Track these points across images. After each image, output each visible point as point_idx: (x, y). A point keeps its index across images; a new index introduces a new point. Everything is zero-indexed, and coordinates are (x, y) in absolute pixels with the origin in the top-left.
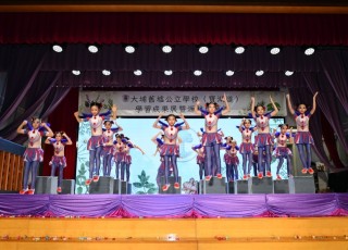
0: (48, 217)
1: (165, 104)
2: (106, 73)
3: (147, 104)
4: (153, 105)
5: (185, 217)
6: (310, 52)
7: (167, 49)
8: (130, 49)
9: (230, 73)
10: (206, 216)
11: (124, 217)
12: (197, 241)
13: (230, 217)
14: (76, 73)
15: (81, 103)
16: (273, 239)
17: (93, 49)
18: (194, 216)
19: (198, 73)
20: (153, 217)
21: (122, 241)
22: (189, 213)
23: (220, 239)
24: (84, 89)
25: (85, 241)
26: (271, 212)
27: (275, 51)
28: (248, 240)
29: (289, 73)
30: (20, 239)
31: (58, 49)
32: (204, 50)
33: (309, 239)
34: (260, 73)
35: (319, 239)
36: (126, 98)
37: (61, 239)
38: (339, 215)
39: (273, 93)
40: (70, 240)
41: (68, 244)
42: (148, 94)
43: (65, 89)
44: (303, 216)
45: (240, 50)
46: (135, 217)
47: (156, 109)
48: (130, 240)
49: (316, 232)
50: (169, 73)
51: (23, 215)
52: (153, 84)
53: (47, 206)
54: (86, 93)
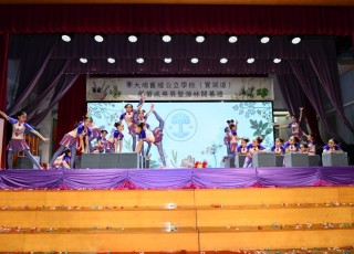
0: (63, 189)
1: (165, 89)
2: (111, 61)
3: (149, 89)
4: (154, 90)
5: (185, 188)
6: (296, 41)
7: (167, 39)
8: (133, 39)
9: (224, 61)
10: (203, 187)
11: (130, 188)
12: (196, 209)
13: (225, 187)
14: (84, 61)
15: (89, 88)
16: (263, 206)
17: (99, 39)
18: (193, 187)
19: (195, 61)
20: (157, 189)
21: (129, 210)
22: (188, 185)
23: (216, 207)
24: (91, 76)
25: (96, 210)
26: (261, 183)
27: (265, 40)
28: (241, 207)
29: (277, 61)
30: (38, 209)
31: (66, 38)
32: (200, 39)
33: (295, 206)
34: (250, 61)
35: (302, 206)
36: (129, 84)
37: (75, 209)
38: (320, 186)
39: (263, 79)
40: (83, 209)
41: (81, 213)
42: (149, 80)
43: (74, 75)
44: (289, 186)
45: (233, 39)
46: (140, 188)
47: (157, 94)
48: (136, 208)
49: (300, 200)
50: (168, 61)
51: (40, 188)
52: (154, 71)
53: (62, 179)
54: (94, 80)
